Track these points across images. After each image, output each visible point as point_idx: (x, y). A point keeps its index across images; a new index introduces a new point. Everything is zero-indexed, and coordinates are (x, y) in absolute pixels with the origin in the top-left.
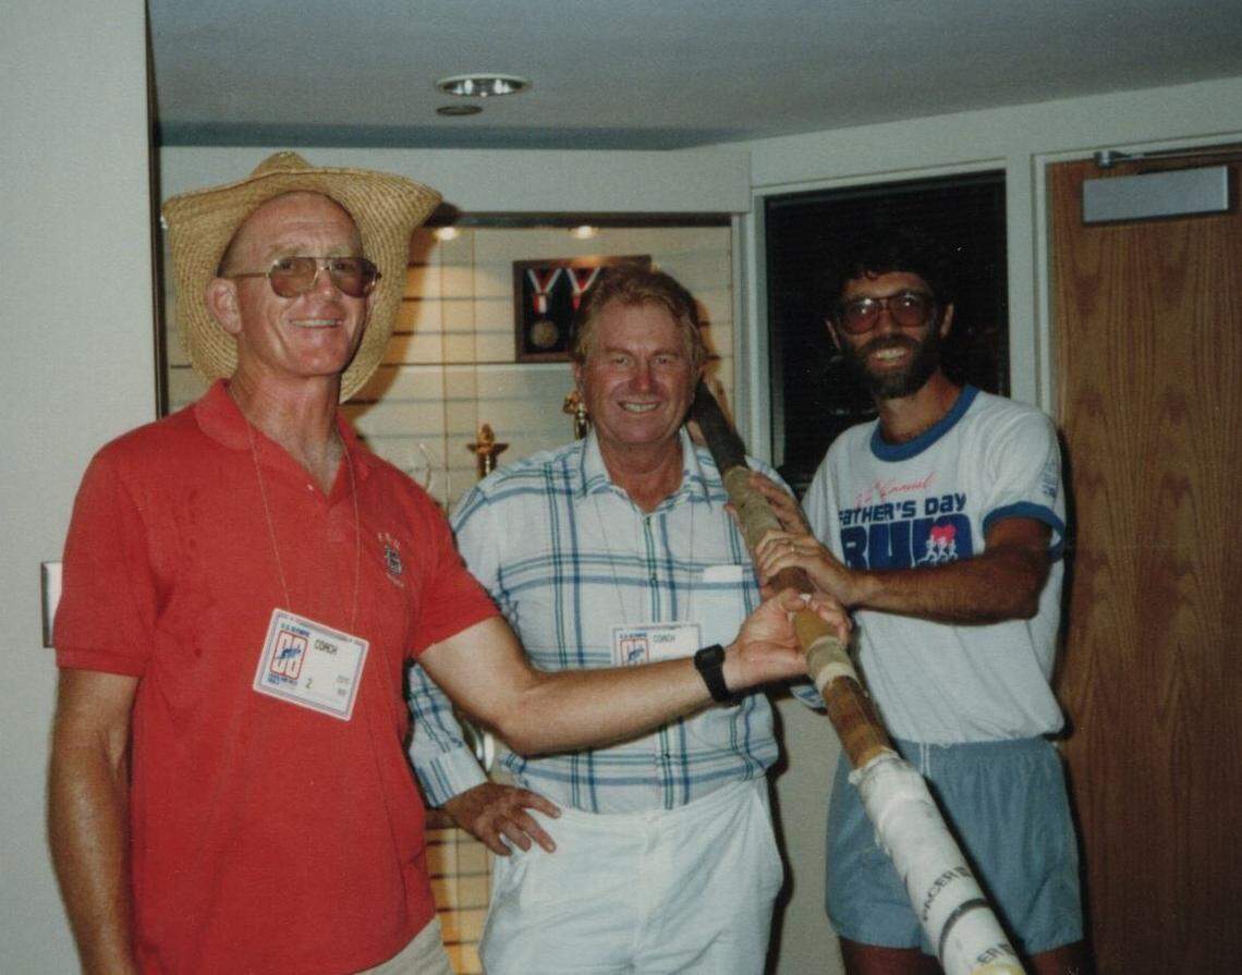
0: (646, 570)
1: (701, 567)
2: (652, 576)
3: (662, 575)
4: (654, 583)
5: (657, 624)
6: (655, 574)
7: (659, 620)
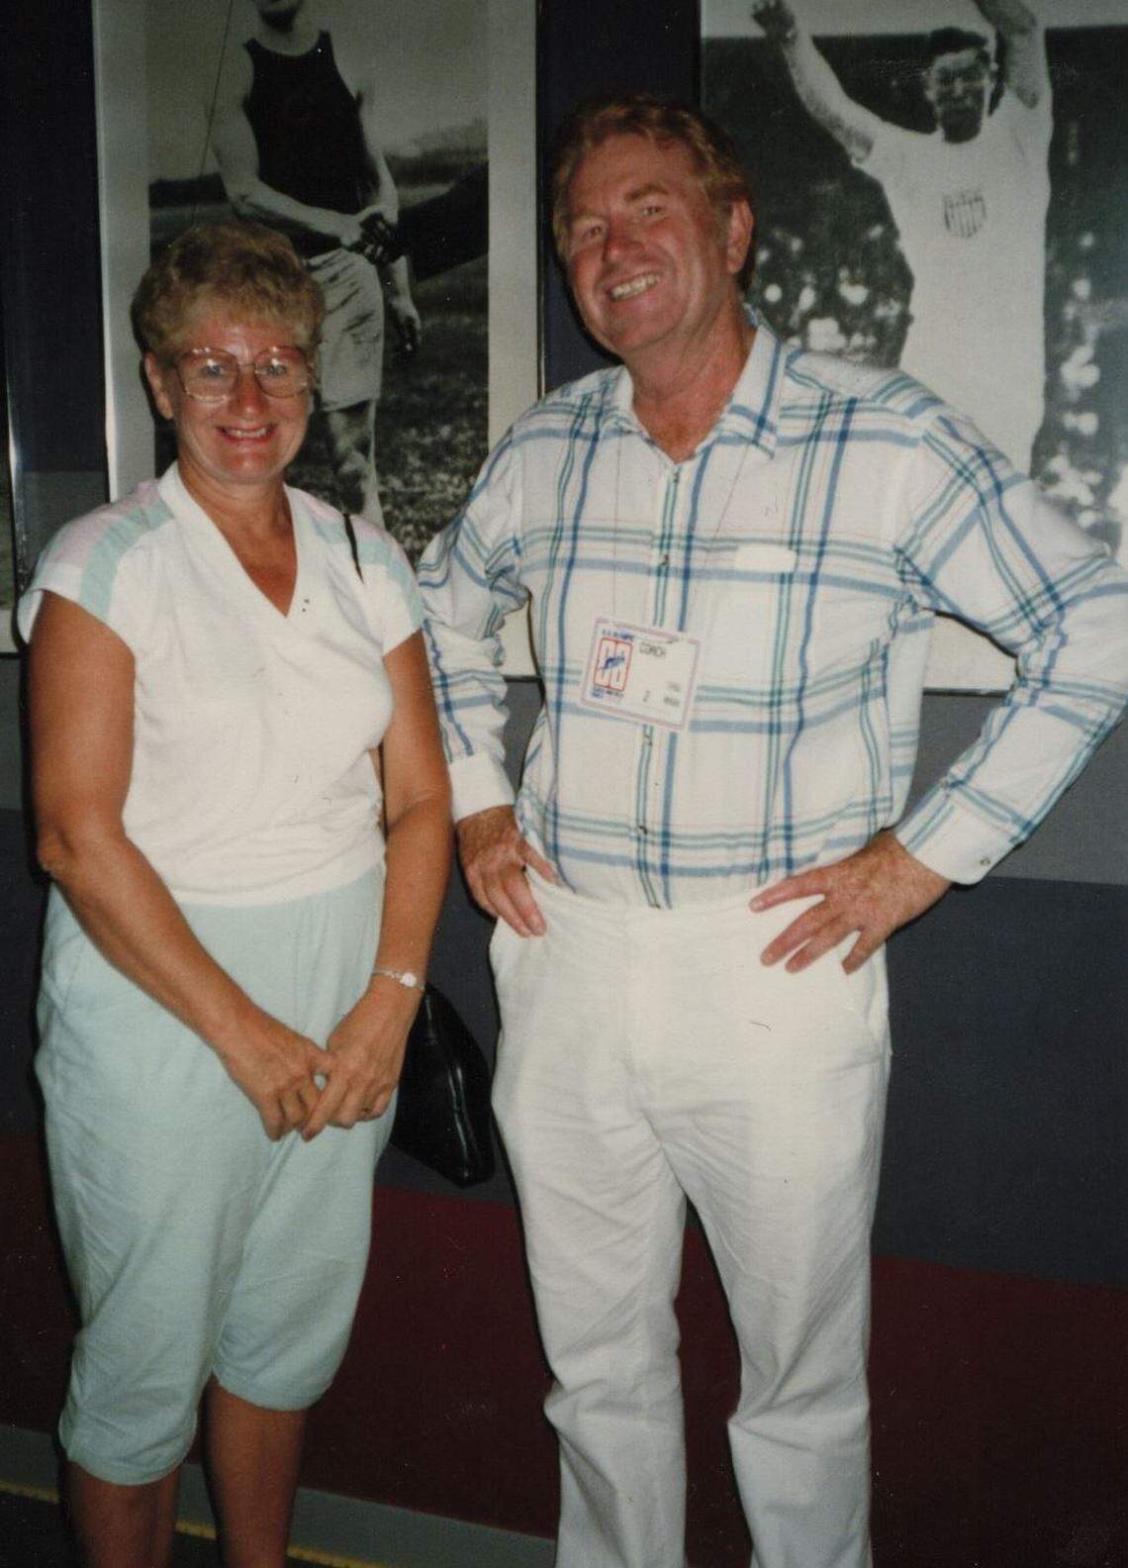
0: (656, 551)
1: (733, 544)
2: (662, 560)
3: (677, 559)
4: (663, 571)
5: (656, 628)
6: (667, 557)
7: (661, 625)
